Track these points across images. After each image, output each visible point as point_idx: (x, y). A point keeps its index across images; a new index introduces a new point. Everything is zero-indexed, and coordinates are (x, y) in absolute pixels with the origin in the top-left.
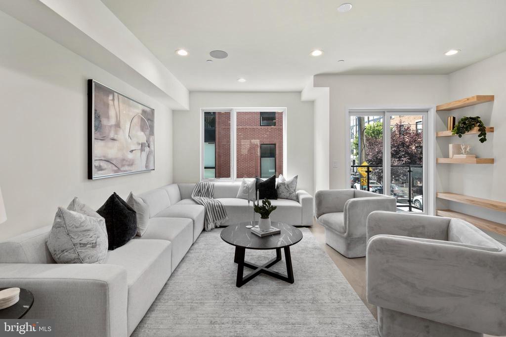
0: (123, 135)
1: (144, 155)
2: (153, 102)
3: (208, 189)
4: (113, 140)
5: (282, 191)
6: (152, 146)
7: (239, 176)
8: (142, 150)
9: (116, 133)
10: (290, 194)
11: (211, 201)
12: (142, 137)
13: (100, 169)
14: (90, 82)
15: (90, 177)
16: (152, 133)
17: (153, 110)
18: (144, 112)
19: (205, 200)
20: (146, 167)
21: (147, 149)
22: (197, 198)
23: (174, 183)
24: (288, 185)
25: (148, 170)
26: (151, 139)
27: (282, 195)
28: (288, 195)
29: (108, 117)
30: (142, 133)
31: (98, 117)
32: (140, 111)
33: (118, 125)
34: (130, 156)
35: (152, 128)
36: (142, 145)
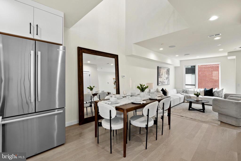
0: (163, 76)
1: (167, 80)
2: (169, 67)
3: (186, 91)
4: (161, 77)
5: (216, 94)
6: (169, 78)
7: (199, 88)
8: (167, 79)
9: (162, 76)
10: (219, 95)
11: (187, 94)
12: (167, 76)
13: (159, 83)
14: (158, 67)
15: (158, 85)
16: (169, 75)
17: (169, 69)
18: (167, 70)
19: (185, 94)
20: (168, 83)
21: (168, 79)
22: (182, 93)
23: (175, 88)
24: (218, 92)
25: (168, 84)
26: (169, 76)
27: (215, 95)
28: (218, 95)
29: (161, 73)
30: (167, 75)
31: (159, 73)
32: (166, 70)
33: (162, 74)
34: (164, 81)
35: (169, 73)
36: (167, 78)
